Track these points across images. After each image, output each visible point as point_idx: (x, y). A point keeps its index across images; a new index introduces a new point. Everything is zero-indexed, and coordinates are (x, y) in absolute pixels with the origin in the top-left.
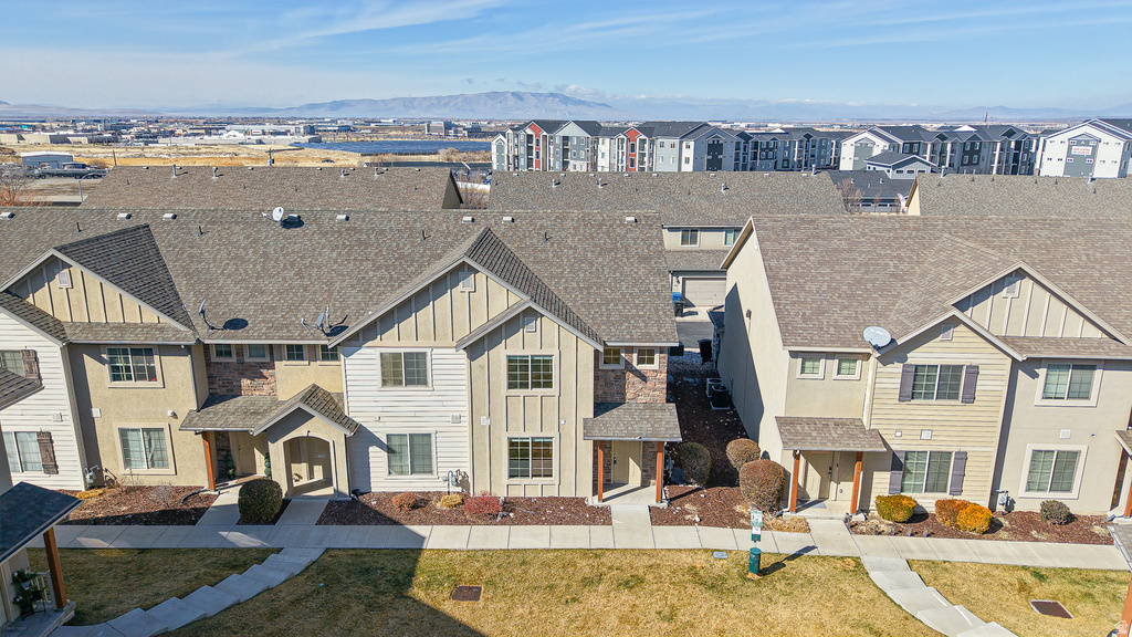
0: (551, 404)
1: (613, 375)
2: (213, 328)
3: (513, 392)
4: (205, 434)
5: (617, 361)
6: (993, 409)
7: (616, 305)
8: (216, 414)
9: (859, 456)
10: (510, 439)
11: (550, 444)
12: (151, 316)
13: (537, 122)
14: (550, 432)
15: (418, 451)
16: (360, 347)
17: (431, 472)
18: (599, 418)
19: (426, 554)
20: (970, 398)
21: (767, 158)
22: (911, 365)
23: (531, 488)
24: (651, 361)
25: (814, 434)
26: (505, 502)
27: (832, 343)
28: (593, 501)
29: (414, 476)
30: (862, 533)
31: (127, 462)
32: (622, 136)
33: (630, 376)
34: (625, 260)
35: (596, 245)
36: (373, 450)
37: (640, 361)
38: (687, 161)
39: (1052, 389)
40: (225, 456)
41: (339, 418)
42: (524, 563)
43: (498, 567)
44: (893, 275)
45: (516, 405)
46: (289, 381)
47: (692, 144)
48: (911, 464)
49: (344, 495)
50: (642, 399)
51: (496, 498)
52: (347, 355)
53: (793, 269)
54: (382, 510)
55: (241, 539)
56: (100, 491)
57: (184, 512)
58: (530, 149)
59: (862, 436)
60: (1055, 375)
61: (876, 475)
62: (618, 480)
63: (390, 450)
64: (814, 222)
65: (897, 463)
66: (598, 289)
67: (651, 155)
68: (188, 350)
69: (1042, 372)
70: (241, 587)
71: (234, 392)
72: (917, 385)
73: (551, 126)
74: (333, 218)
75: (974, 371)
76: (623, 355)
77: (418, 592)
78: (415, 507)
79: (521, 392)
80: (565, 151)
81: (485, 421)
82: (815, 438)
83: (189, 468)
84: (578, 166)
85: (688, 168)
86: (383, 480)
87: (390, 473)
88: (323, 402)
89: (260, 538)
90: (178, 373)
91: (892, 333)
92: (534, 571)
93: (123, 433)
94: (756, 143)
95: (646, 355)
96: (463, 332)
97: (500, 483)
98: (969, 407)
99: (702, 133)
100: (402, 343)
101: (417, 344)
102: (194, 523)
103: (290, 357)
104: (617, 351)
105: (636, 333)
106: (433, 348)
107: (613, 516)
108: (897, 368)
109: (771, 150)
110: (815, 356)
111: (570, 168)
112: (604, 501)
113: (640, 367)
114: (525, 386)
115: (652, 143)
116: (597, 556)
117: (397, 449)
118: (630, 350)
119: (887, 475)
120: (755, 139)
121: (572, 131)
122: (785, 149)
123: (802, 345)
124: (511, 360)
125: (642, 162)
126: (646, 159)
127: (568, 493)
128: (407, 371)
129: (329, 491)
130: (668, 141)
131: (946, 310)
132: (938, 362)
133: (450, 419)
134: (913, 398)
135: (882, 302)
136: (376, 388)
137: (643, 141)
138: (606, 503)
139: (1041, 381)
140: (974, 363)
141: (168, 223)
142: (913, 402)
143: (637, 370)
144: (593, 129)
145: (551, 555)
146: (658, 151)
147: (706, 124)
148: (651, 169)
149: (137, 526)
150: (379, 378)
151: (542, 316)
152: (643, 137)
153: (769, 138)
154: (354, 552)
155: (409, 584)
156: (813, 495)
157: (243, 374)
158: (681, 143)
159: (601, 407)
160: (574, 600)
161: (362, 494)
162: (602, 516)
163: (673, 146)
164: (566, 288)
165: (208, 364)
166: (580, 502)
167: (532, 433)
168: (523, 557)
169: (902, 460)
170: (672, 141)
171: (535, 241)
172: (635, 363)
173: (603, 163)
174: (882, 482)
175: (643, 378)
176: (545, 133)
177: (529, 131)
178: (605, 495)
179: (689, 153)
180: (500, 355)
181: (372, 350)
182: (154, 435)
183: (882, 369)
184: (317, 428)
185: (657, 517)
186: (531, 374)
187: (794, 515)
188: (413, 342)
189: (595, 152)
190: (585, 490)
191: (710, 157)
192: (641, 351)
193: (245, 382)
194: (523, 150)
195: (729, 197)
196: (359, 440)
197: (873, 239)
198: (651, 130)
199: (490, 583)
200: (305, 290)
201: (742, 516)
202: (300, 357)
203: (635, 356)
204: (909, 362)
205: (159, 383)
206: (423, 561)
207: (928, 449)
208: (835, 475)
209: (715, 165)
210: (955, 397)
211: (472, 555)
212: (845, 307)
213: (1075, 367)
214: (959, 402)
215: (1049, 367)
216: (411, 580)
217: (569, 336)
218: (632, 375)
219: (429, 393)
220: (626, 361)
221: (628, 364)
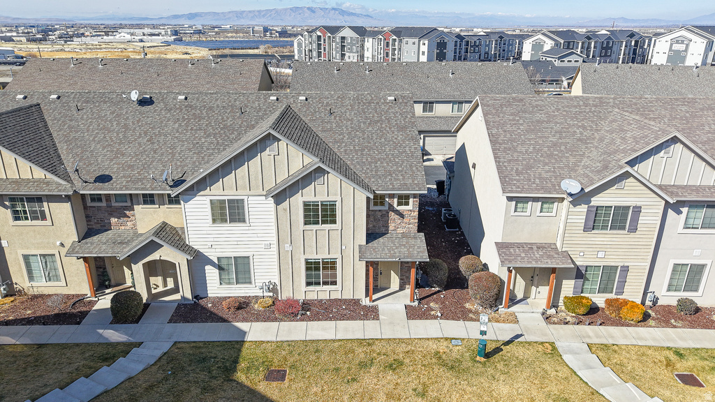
0: (336, 235)
1: (380, 214)
2: (86, 182)
3: (308, 227)
4: (85, 259)
5: (382, 204)
6: (650, 236)
7: (382, 163)
8: (92, 244)
9: (553, 270)
10: (306, 259)
12: (39, 173)
13: (324, 27)
14: (335, 255)
15: (240, 268)
16: (195, 195)
17: (250, 283)
18: (370, 244)
19: (246, 345)
20: (634, 229)
21: (474, 52)
22: (593, 206)
23: (321, 293)
24: (407, 204)
25: (523, 255)
26: (304, 304)
27: (538, 190)
28: (366, 302)
29: (238, 286)
30: (554, 323)
31: (31, 278)
32: (380, 37)
33: (392, 215)
34: (388, 129)
35: (367, 118)
36: (209, 269)
37: (399, 204)
38: (423, 53)
39: (691, 221)
40: (102, 273)
41: (182, 246)
42: (317, 351)
43: (299, 355)
44: (580, 140)
45: (311, 236)
46: (146, 219)
47: (426, 42)
48: (589, 275)
49: (188, 300)
50: (400, 231)
51: (297, 301)
52: (186, 201)
53: (508, 135)
54: (214, 310)
55: (114, 335)
56: (12, 299)
57: (73, 314)
58: (319, 45)
59: (556, 256)
60: (694, 212)
61: (565, 282)
62: (384, 286)
63: (220, 268)
64: (522, 100)
65: (579, 274)
66: (369, 151)
67: (400, 49)
68: (68, 198)
69: (685, 210)
70: (109, 376)
71: (106, 228)
72: (596, 221)
73: (334, 30)
74: (175, 99)
75: (638, 210)
76: (387, 199)
77: (241, 376)
78: (239, 308)
79: (315, 227)
80: (343, 47)
81: (288, 247)
82: (523, 258)
83: (77, 281)
84: (351, 57)
85: (424, 59)
86: (216, 288)
87: (221, 284)
88: (170, 235)
89: (126, 334)
90: (62, 213)
91: (581, 184)
92: (324, 357)
93: (26, 257)
94: (468, 42)
95: (404, 199)
96: (270, 184)
97: (300, 291)
98: (632, 235)
99: (433, 35)
100: (226, 192)
101: (236, 193)
102: (79, 323)
103: (145, 203)
104: (382, 197)
105: (397, 184)
106: (248, 196)
107: (380, 312)
108: (583, 208)
109: (477, 46)
110: (525, 200)
111: (346, 57)
112: (374, 301)
113: (400, 208)
114: (317, 223)
115: (400, 41)
116: (369, 345)
117: (225, 267)
118: (392, 196)
119: (573, 282)
120: (467, 39)
121: (347, 33)
122: (486, 46)
123: (517, 192)
124: (306, 205)
125: (394, 55)
126: (396, 52)
127: (348, 295)
128: (231, 212)
129: (177, 297)
130: (411, 40)
131: (621, 167)
132: (613, 204)
133: (263, 246)
134: (593, 229)
135: (572, 160)
136: (208, 225)
137: (395, 40)
138: (375, 303)
139: (683, 216)
140: (639, 204)
141: (53, 102)
142: (593, 232)
143: (397, 210)
144: (361, 32)
145: (336, 344)
146: (404, 47)
147: (435, 29)
148: (399, 59)
149: (38, 326)
150: (210, 217)
151: (328, 173)
152: (394, 37)
153: (475, 39)
154: (194, 344)
155: (234, 370)
156: (520, 295)
157: (111, 215)
158: (419, 41)
159: (372, 236)
160: (354, 380)
161: (202, 298)
162: (371, 313)
163: (414, 43)
164: (346, 150)
165: (85, 208)
166: (356, 302)
167: (322, 255)
168: (315, 347)
169: (584, 272)
170: (414, 40)
171: (323, 115)
172: (395, 205)
173: (368, 55)
174: (568, 288)
175: (401, 215)
176: (329, 35)
177: (319, 33)
178: (375, 297)
179: (424, 48)
180: (298, 201)
181: (204, 198)
182: (49, 259)
183: (572, 209)
184: (166, 253)
185: (412, 313)
186: (321, 214)
187: (506, 310)
188: (234, 192)
189: (363, 46)
190: (360, 294)
191: (438, 51)
192: (400, 197)
193: (114, 220)
194: (315, 46)
195: (455, 79)
196: (198, 261)
197: (565, 113)
198: (399, 32)
199: (293, 367)
200: (155, 152)
201: (470, 311)
202: (153, 202)
203: (396, 200)
204: (592, 204)
205: (48, 222)
206: (245, 351)
207: (602, 264)
208: (536, 282)
209: (441, 57)
210: (624, 228)
211: (280, 345)
212: (546, 164)
213: (709, 206)
214: (626, 232)
215: (690, 207)
216: (235, 367)
217: (349, 187)
218: (393, 214)
219: (247, 228)
220: (389, 204)
221: (391, 206)
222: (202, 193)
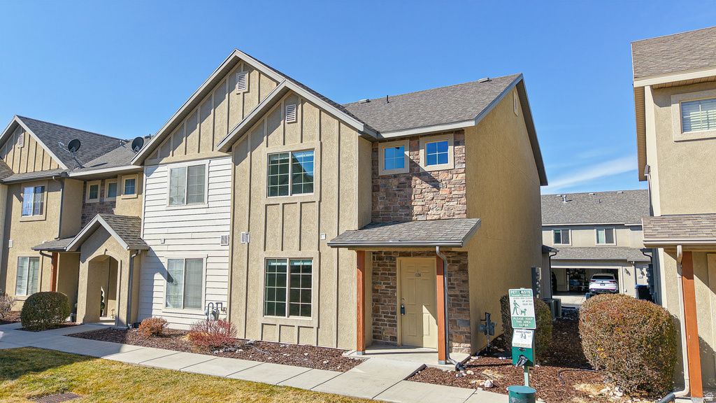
0: (311, 210)
1: (395, 182)
5: (401, 164)
10: (267, 260)
11: (308, 269)
14: (309, 251)
15: (191, 279)
16: (157, 165)
17: (200, 307)
18: (364, 231)
23: (286, 330)
24: (444, 159)
28: (352, 354)
29: (186, 311)
33: (417, 182)
37: (430, 161)
45: (275, 212)
49: (122, 323)
50: (433, 214)
52: (148, 175)
63: (170, 279)
76: (407, 153)
79: (280, 199)
81: (244, 237)
86: (160, 312)
87: (167, 305)
90: (55, 206)
93: (21, 260)
95: (438, 152)
100: (188, 156)
101: (199, 156)
106: (210, 159)
107: (360, 366)
113: (428, 168)
114: (285, 191)
117: (174, 277)
118: (414, 142)
124: (272, 160)
128: (190, 187)
133: (219, 241)
136: (164, 208)
138: (366, 357)
143: (425, 173)
150: (167, 196)
151: (304, 100)
166: (337, 352)
167: (290, 253)
172: (422, 164)
175: (435, 183)
181: (165, 167)
184: (112, 245)
186: (291, 175)
188: (196, 155)
203: (422, 153)
205: (43, 216)
218: (419, 181)
219: (204, 211)
220: (411, 162)
221: (414, 165)
222: (164, 160)
